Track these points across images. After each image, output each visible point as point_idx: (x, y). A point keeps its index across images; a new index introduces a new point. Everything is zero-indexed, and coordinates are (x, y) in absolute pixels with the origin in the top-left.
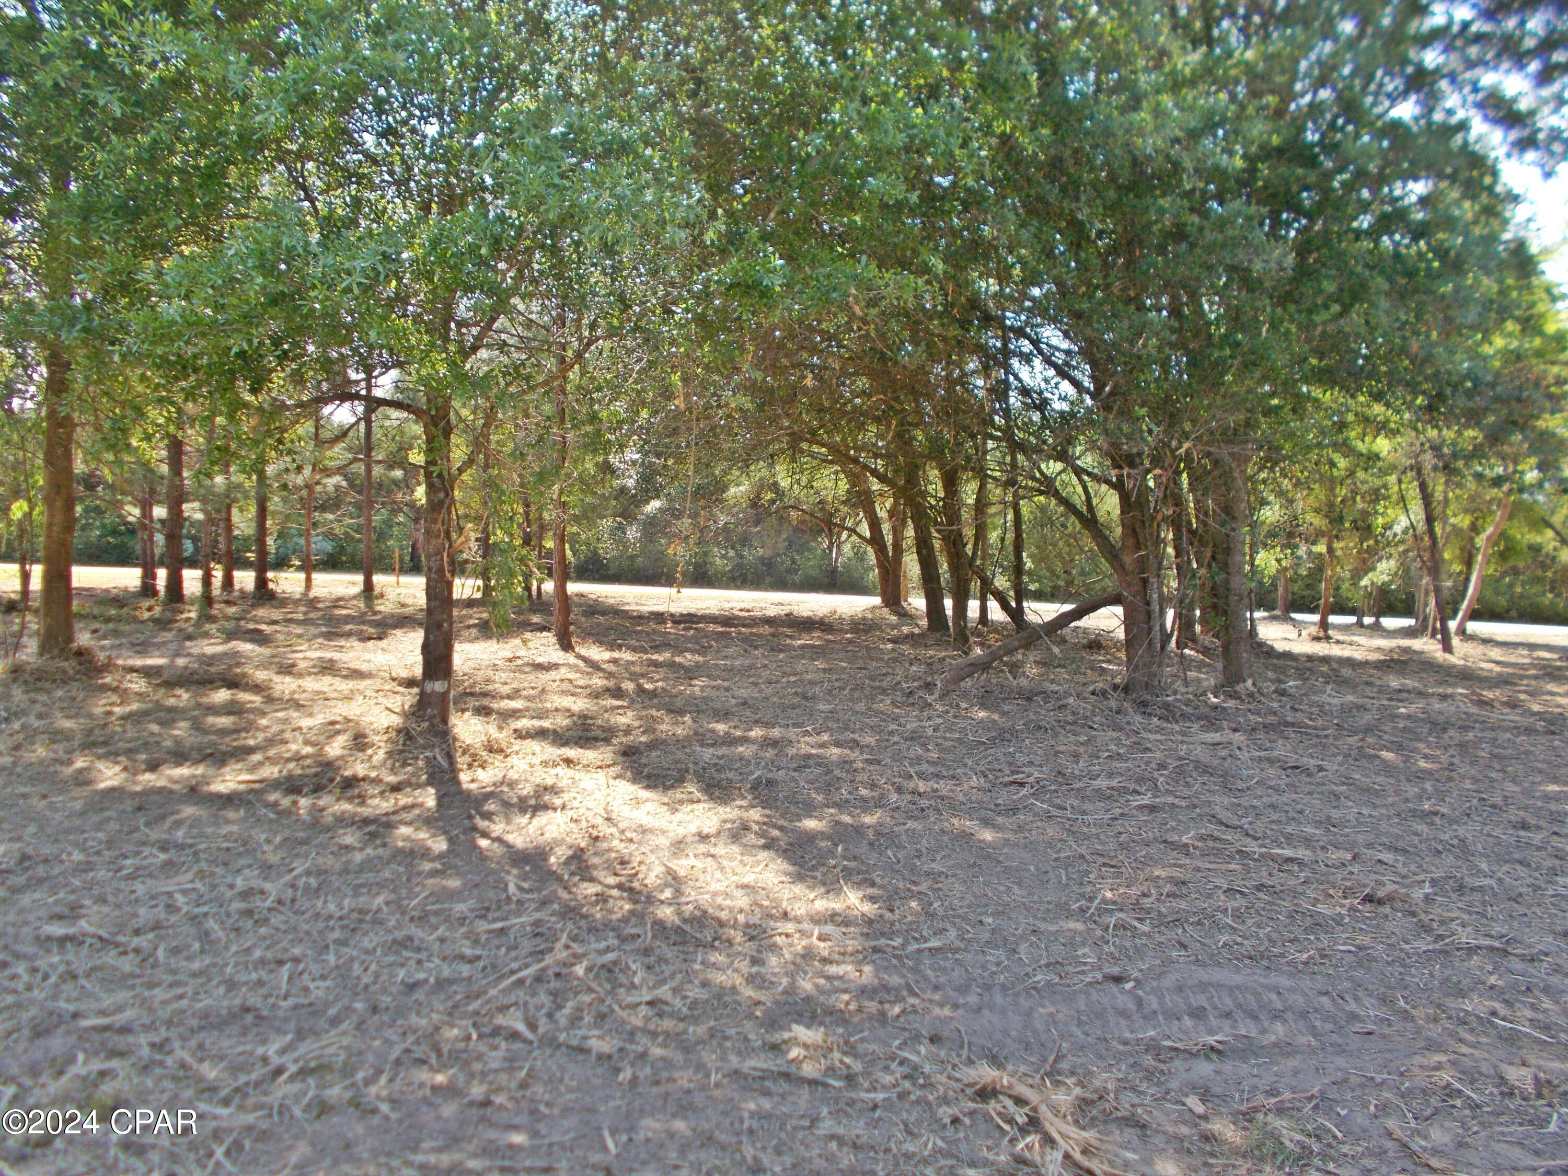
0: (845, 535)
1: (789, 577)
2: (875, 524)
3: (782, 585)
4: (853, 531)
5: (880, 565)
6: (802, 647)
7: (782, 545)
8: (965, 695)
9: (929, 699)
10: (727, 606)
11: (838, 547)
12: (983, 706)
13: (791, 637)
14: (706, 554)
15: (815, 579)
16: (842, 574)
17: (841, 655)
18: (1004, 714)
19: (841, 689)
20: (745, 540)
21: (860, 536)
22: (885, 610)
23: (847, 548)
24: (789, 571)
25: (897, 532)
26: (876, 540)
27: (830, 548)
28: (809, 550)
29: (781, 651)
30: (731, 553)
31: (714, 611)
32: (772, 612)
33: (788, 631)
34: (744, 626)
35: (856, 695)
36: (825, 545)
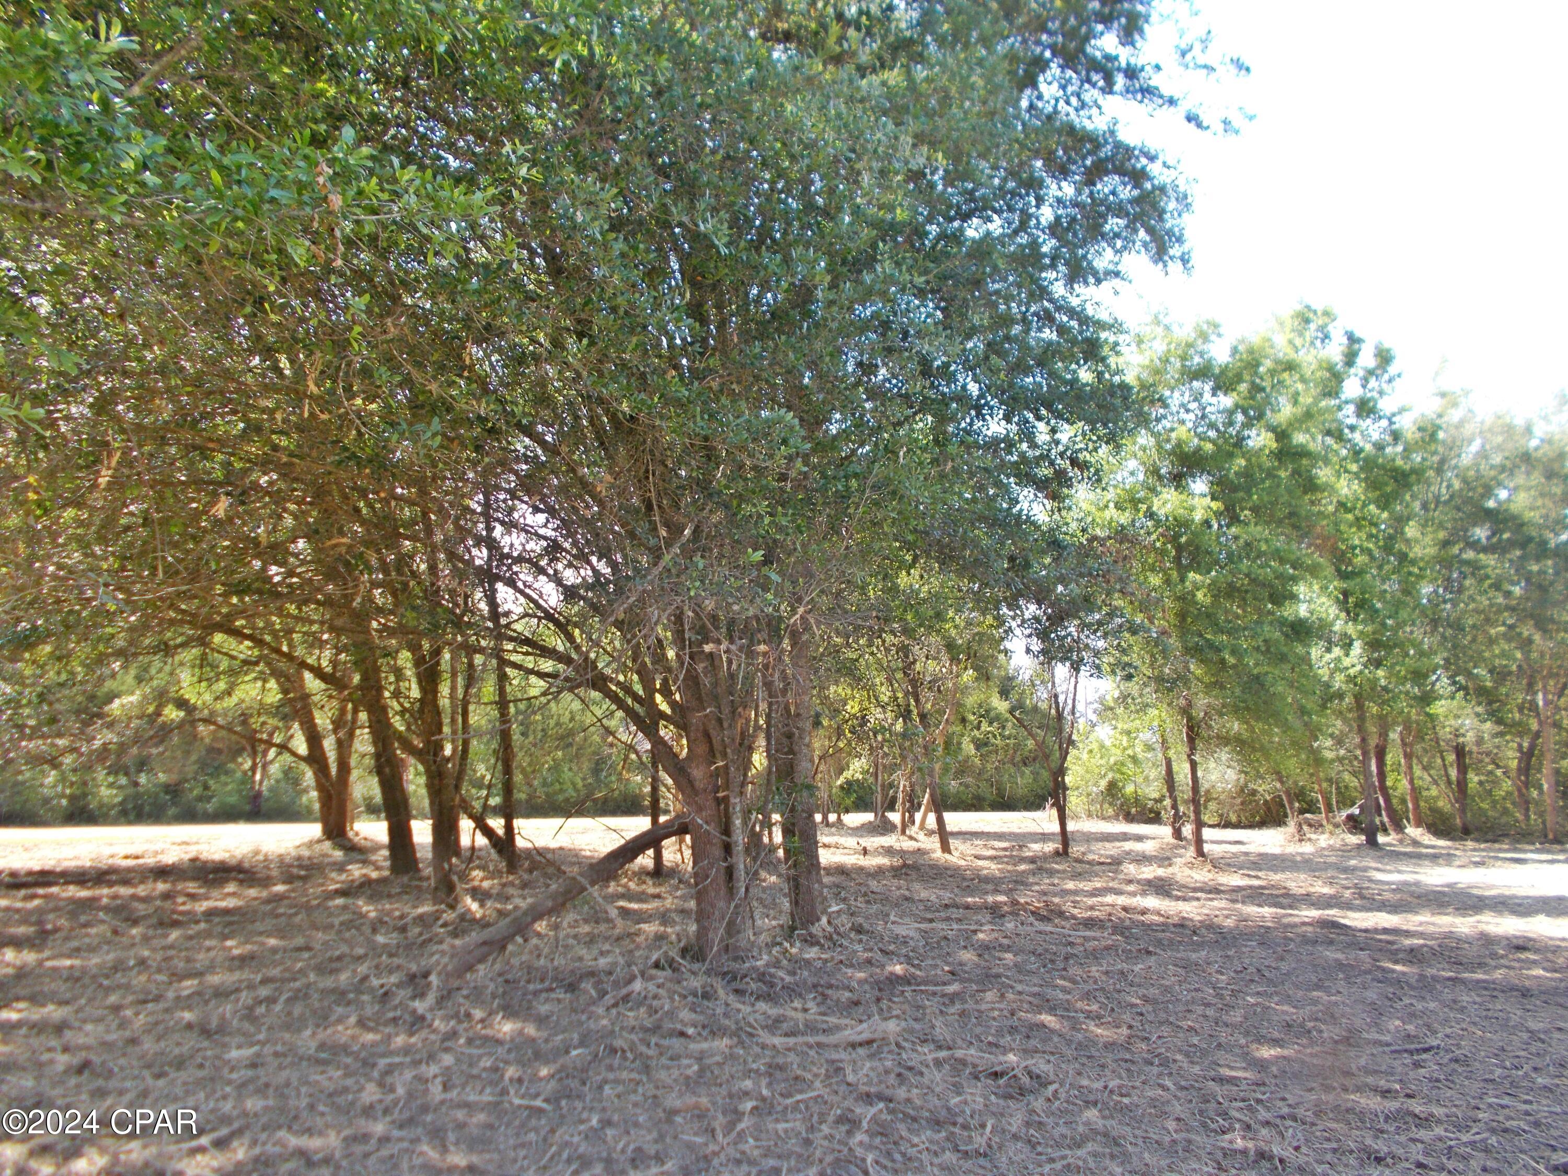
0: (272, 752)
1: (200, 805)
2: (314, 739)
3: (190, 816)
4: (283, 748)
5: (320, 787)
6: (210, 914)
7: (191, 769)
8: (477, 995)
9: (420, 1006)
10: (106, 851)
11: (264, 767)
12: (510, 1012)
13: (193, 897)
14: (85, 784)
15: (233, 807)
16: (268, 800)
17: (269, 923)
18: (541, 1021)
19: (271, 1000)
20: (142, 764)
21: (294, 754)
22: (328, 844)
23: (275, 769)
24: (200, 799)
25: (344, 747)
26: (316, 758)
27: (253, 769)
28: (227, 773)
29: (175, 924)
30: (123, 781)
31: (86, 862)
32: (170, 857)
33: (192, 887)
34: (126, 882)
35: (297, 1010)
36: (248, 764)
